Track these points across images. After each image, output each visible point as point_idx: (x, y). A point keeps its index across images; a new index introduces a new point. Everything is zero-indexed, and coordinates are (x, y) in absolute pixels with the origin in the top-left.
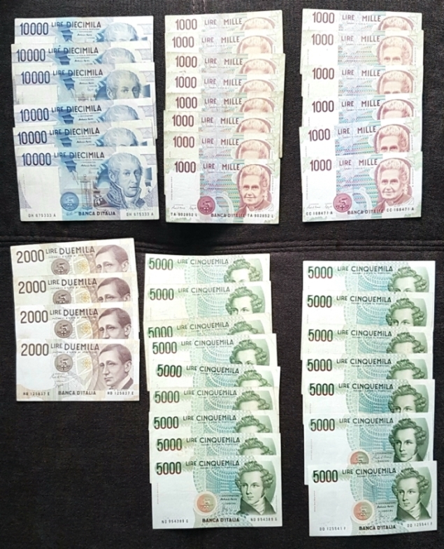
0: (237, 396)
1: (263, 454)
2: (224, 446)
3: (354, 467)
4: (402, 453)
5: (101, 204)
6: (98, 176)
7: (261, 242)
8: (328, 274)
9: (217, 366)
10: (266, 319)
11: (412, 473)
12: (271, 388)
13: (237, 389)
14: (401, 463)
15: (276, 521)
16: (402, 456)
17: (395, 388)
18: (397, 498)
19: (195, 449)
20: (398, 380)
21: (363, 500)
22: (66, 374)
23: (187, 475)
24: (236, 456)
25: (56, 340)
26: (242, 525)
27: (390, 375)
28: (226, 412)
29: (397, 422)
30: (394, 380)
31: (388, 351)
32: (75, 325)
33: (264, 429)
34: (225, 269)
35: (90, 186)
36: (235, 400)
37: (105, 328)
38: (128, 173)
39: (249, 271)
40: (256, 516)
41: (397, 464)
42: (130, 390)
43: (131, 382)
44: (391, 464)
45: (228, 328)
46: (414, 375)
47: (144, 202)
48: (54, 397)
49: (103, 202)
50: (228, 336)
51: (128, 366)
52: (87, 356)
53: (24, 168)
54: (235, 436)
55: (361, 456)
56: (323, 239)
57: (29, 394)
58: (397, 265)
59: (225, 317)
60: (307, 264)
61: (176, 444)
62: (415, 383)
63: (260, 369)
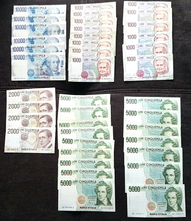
0: (96, 152)
1: (107, 178)
2: (90, 174)
3: (147, 185)
4: (169, 180)
5: (43, 74)
6: (42, 63)
7: (107, 89)
8: (135, 102)
9: (88, 139)
10: (108, 120)
11: (173, 189)
12: (111, 149)
13: (96, 149)
14: (168, 185)
15: (113, 209)
16: (169, 181)
17: (165, 151)
18: (167, 201)
19: (77, 175)
20: (166, 147)
21: (152, 201)
22: (25, 141)
23: (73, 186)
24: (95, 179)
25: (22, 127)
26: (97, 211)
27: (162, 145)
28: (91, 159)
29: (166, 166)
30: (164, 147)
31: (161, 135)
32: (30, 121)
33: (107, 167)
34: (92, 100)
35: (39, 67)
36: (95, 154)
37: (42, 123)
38: (54, 62)
39: (102, 101)
40: (104, 207)
41: (167, 185)
42: (51, 149)
43: (51, 145)
44: (164, 185)
45: (93, 124)
46: (173, 146)
47: (60, 73)
48: (20, 151)
49: (44, 73)
50: (93, 127)
51: (50, 138)
52: (34, 134)
53: (14, 60)
54: (95, 169)
55: (151, 180)
56: (133, 88)
57: (10, 149)
58: (164, 99)
59: (91, 119)
60: (126, 98)
61: (69, 173)
62: (173, 149)
63: (106, 141)
